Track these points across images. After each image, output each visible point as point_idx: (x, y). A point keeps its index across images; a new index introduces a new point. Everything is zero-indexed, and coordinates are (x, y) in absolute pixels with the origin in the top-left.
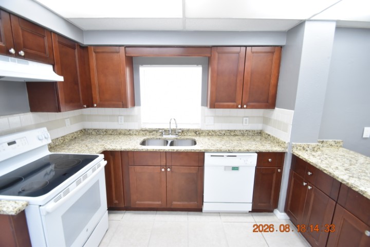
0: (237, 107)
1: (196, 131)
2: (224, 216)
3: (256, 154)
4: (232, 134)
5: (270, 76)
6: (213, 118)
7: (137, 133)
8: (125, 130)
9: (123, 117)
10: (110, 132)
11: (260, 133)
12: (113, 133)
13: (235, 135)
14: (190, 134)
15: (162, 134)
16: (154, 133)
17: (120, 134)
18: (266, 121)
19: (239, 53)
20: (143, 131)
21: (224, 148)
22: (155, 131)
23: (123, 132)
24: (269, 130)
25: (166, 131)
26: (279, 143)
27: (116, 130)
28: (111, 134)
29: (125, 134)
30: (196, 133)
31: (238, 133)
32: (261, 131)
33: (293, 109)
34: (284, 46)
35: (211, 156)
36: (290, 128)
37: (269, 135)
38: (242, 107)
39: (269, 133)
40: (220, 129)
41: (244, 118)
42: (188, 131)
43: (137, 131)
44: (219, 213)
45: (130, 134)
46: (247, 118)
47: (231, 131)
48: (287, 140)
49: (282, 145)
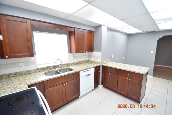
0: (84, 52)
1: (67, 64)
2: (87, 95)
3: (94, 68)
4: (80, 63)
5: (92, 40)
6: (73, 57)
7: (35, 72)
8: (26, 71)
9: (23, 63)
10: (13, 75)
11: (88, 61)
12: (15, 76)
13: (81, 63)
14: (65, 66)
15: (51, 69)
16: (46, 69)
17: (21, 75)
18: (90, 56)
19: (83, 32)
20: (39, 69)
21: (85, 68)
22: (46, 68)
23: (24, 73)
24: (92, 59)
25: (55, 67)
26: (97, 63)
27: (18, 73)
28: (14, 76)
29: (25, 74)
30: (67, 65)
31: (82, 62)
32: (88, 60)
33: (101, 51)
34: (94, 31)
35: (82, 72)
36: (101, 57)
37: (92, 61)
38: (86, 52)
39: (92, 60)
40: (76, 62)
41: (83, 56)
42: (64, 65)
43: (35, 70)
44: (84, 95)
45: (30, 73)
46: (84, 56)
47: (79, 62)
48: (100, 61)
49: (99, 63)
